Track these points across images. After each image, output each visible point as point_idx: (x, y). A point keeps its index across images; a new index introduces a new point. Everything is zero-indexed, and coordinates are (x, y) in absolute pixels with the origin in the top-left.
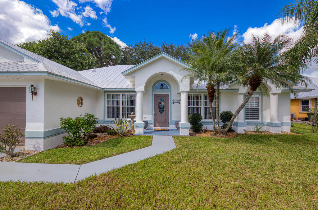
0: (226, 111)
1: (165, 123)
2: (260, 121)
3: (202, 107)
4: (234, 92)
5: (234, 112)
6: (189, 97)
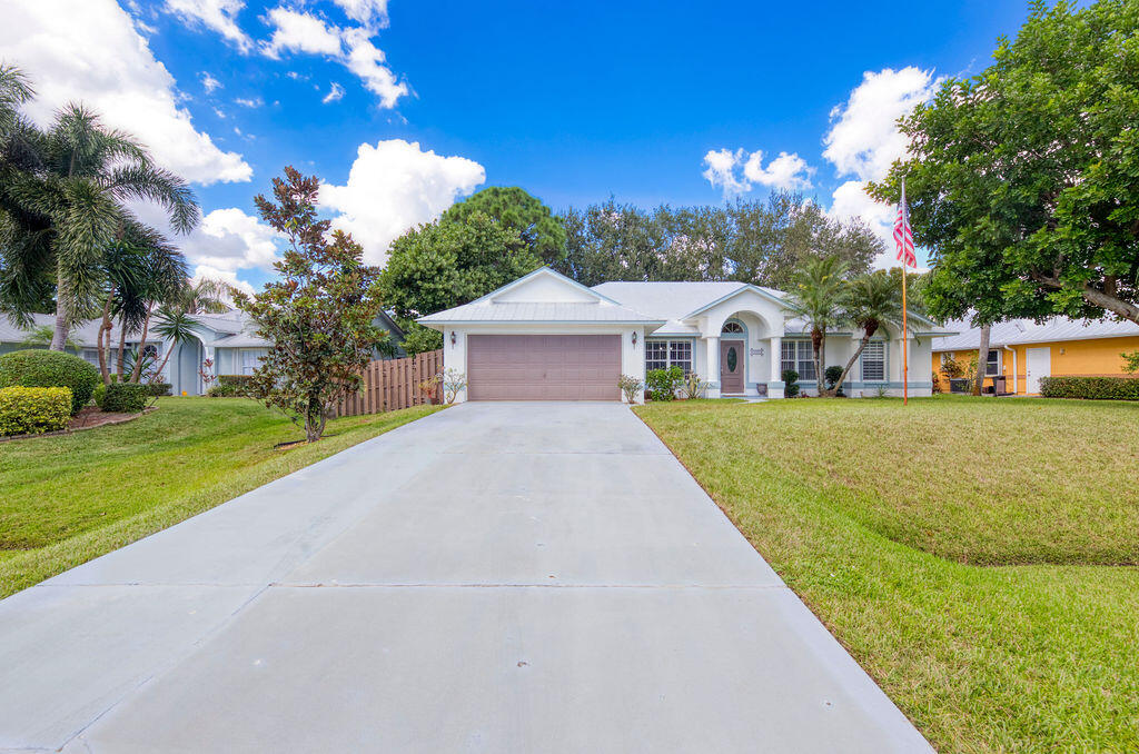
0: (832, 365)
1: (738, 386)
2: (885, 381)
3: (797, 361)
4: (847, 338)
5: (844, 367)
6: (784, 346)
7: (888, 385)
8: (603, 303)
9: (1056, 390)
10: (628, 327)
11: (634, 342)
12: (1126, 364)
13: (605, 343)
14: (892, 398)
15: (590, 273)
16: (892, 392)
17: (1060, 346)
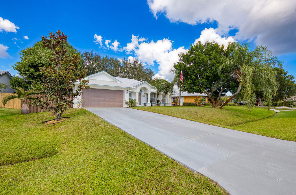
7: (165, 104)
8: (118, 82)
9: (185, 105)
10: (125, 89)
11: (127, 92)
12: (195, 100)
13: (120, 92)
14: (167, 106)
15: (114, 73)
16: (166, 105)
17: (185, 97)
